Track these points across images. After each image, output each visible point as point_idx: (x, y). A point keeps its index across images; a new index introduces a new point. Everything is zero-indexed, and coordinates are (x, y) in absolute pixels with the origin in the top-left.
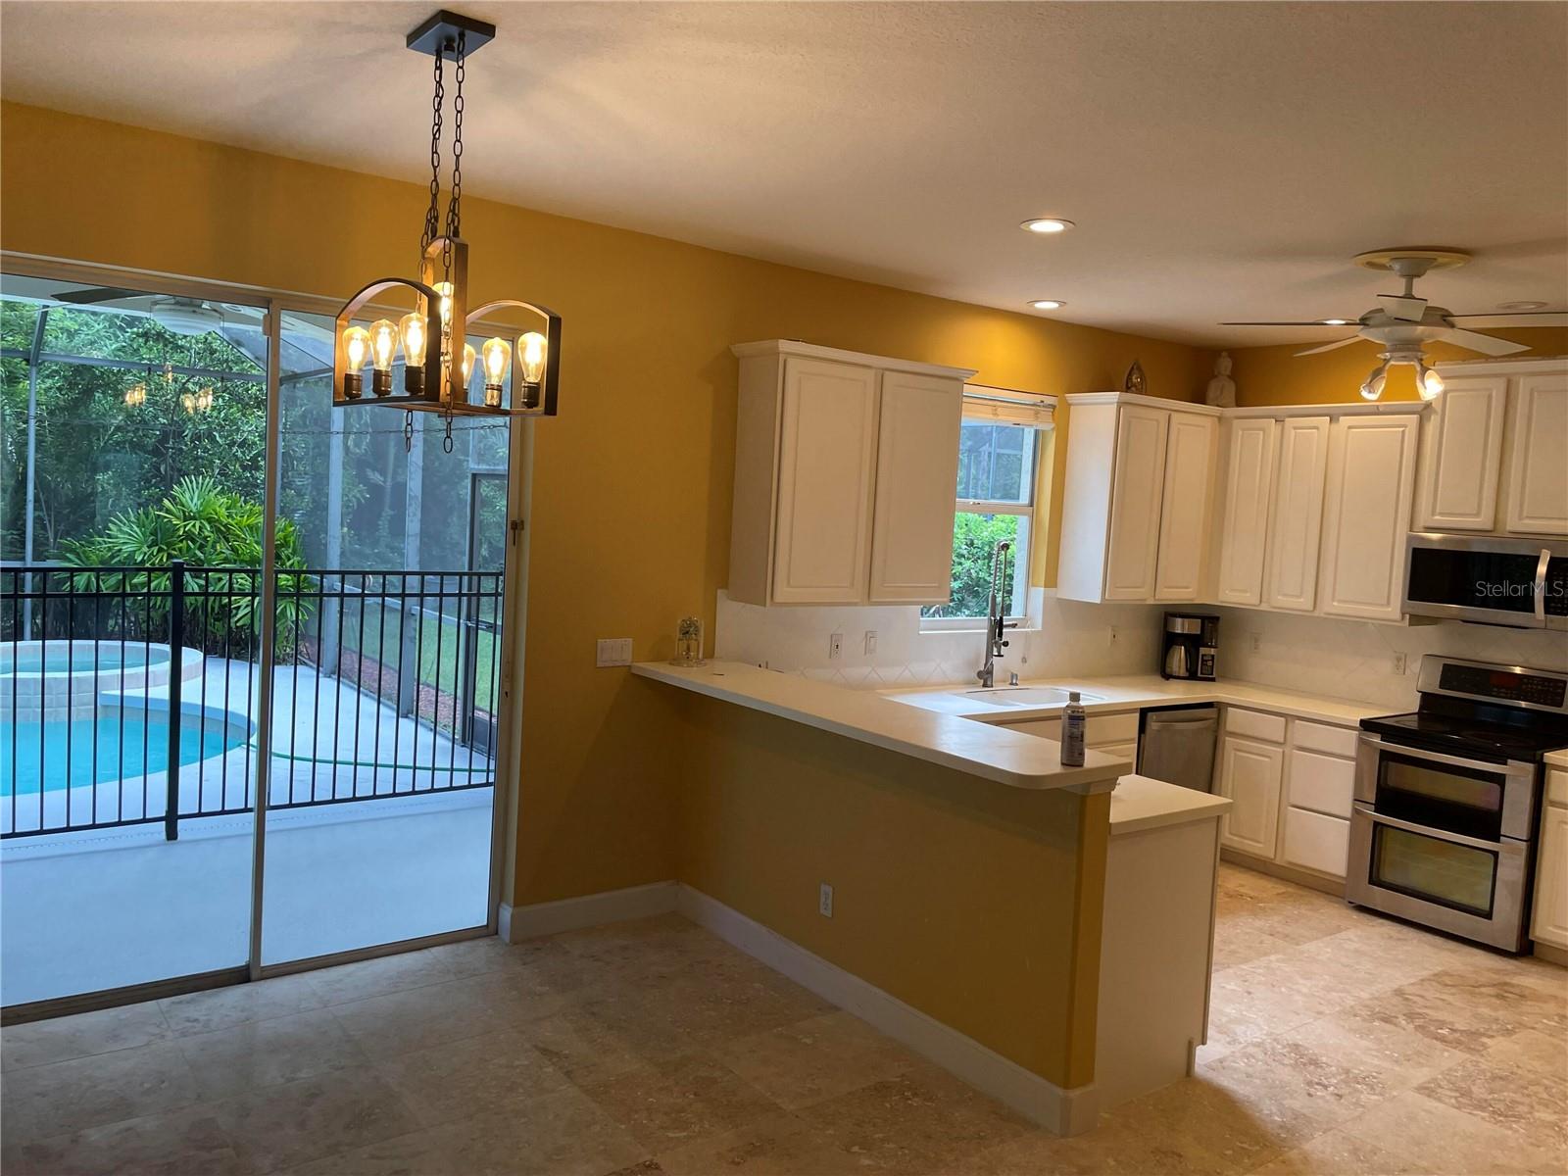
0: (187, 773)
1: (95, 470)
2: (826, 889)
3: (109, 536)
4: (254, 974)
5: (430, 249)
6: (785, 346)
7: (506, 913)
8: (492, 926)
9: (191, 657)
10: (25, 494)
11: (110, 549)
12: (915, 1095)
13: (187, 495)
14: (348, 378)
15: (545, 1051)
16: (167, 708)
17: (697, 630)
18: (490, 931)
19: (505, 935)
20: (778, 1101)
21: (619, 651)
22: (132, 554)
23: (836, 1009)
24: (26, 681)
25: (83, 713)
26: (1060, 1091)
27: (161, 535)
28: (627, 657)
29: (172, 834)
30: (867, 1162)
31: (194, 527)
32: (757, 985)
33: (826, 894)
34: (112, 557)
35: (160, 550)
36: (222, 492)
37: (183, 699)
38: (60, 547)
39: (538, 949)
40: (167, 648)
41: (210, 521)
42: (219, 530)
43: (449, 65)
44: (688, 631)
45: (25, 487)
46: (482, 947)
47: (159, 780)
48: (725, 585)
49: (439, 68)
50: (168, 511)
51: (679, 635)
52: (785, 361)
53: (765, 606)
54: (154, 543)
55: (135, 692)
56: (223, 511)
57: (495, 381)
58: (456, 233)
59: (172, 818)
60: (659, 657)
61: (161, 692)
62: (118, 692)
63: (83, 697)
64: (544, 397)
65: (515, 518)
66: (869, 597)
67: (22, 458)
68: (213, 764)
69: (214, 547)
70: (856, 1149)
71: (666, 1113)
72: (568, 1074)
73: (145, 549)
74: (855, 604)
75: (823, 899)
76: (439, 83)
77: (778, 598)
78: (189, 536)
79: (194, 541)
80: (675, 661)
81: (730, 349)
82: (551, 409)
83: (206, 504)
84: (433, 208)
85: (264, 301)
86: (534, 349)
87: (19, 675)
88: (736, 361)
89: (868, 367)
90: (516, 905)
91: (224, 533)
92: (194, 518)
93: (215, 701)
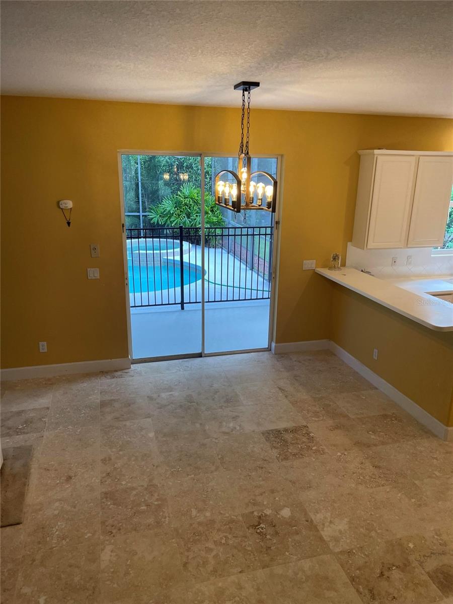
0: (186, 287)
1: (158, 180)
2: (375, 350)
3: (163, 205)
4: (203, 355)
5: (241, 156)
6: (376, 152)
7: (273, 345)
8: (269, 348)
9: (186, 245)
10: (138, 190)
11: (163, 209)
12: (396, 419)
13: (185, 189)
14: (219, 197)
15: (280, 389)
16: (180, 263)
17: (339, 258)
18: (269, 349)
19: (273, 351)
20: (349, 415)
21: (310, 264)
22: (169, 211)
23: (376, 388)
24: (143, 254)
25: (157, 264)
26: (445, 427)
27: (178, 204)
28: (314, 266)
29: (183, 308)
30: (373, 437)
31: (187, 201)
32: (351, 377)
33: (376, 352)
34: (164, 211)
35: (178, 209)
36: (195, 188)
37: (184, 260)
38: (150, 208)
39: (282, 357)
40: (178, 241)
41: (192, 198)
42: (195, 202)
43: (246, 93)
44: (335, 258)
45: (138, 188)
46: (266, 354)
47: (178, 289)
48: (351, 241)
49: (244, 95)
50: (179, 196)
51: (332, 259)
52: (377, 158)
53: (364, 249)
54: (176, 207)
55: (171, 258)
56: (196, 195)
57: (260, 197)
58: (248, 153)
59: (182, 303)
60: (324, 266)
61: (178, 258)
62: (166, 258)
63: (157, 259)
64: (272, 206)
65: (277, 220)
66: (407, 245)
67: (137, 177)
68: (193, 285)
69: (193, 208)
70: (370, 433)
71: (313, 413)
72: (286, 396)
73: (173, 209)
74: (401, 248)
75: (374, 354)
76: (244, 101)
77: (368, 247)
78: (186, 204)
79: (187, 206)
80: (330, 268)
81: (357, 152)
82: (274, 211)
83: (191, 193)
84: (242, 142)
85: (200, 155)
86: (269, 191)
87: (140, 251)
88: (359, 157)
89: (413, 155)
90: (276, 343)
91: (196, 203)
92: (187, 198)
93: (193, 262)
